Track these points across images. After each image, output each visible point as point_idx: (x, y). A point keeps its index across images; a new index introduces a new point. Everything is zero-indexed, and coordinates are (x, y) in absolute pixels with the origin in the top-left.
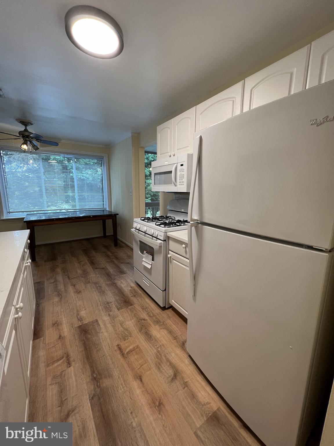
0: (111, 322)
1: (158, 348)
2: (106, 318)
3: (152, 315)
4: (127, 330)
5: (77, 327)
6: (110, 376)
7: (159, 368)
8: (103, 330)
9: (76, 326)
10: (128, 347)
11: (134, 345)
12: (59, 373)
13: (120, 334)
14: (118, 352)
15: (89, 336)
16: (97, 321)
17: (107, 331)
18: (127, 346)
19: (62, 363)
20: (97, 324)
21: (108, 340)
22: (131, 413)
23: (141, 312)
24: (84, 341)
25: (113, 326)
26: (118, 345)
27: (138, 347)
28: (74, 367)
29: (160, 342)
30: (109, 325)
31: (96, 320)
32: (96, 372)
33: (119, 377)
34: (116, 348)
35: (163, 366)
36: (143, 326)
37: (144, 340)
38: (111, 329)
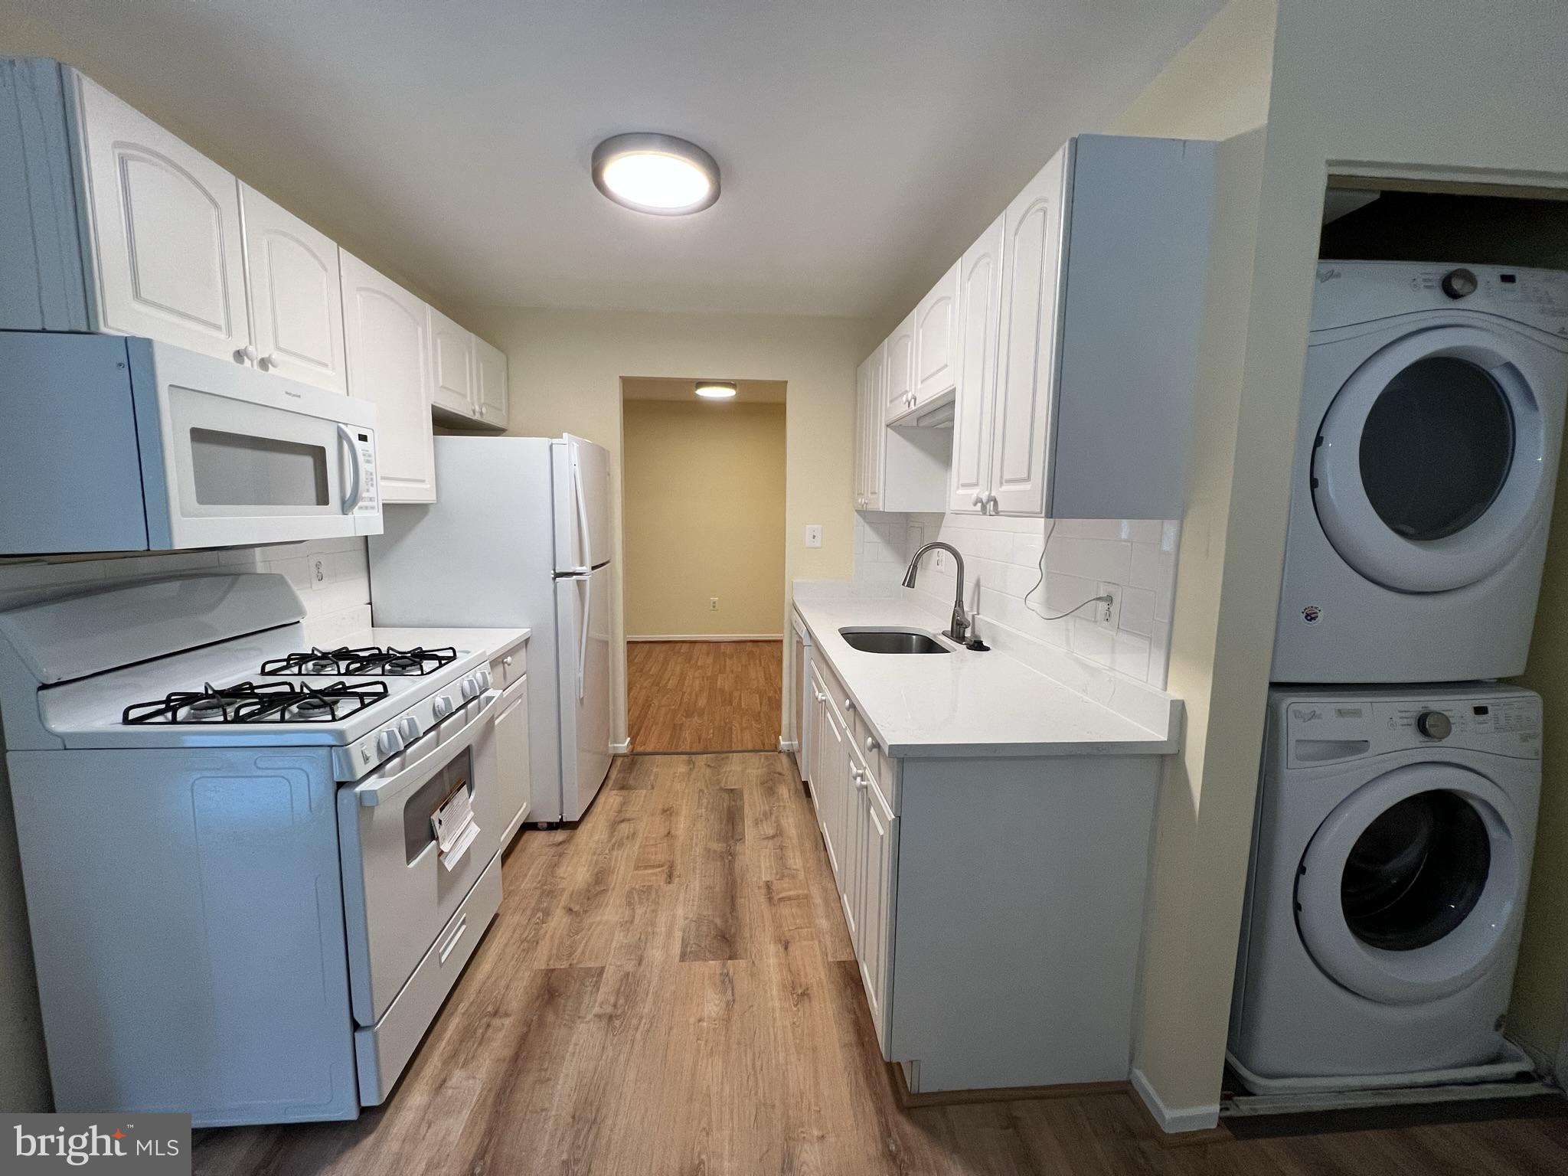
0: (650, 937)
1: (606, 854)
2: (655, 955)
3: (540, 914)
4: (630, 904)
5: (741, 958)
6: (708, 850)
7: (634, 834)
8: (680, 922)
9: (742, 963)
10: (653, 874)
11: (640, 872)
12: (787, 880)
13: (651, 900)
14: (676, 873)
15: (718, 921)
16: (683, 957)
17: (674, 916)
18: (655, 877)
19: (781, 892)
20: (686, 947)
21: (681, 898)
22: (701, 816)
23: (552, 937)
24: (732, 916)
25: (653, 924)
26: (669, 883)
27: (637, 868)
28: (760, 878)
29: (591, 861)
30: (661, 929)
31: (682, 961)
32: (726, 861)
33: (696, 845)
34: (676, 880)
35: (626, 834)
36: (589, 899)
37: (616, 873)
38: (662, 919)
